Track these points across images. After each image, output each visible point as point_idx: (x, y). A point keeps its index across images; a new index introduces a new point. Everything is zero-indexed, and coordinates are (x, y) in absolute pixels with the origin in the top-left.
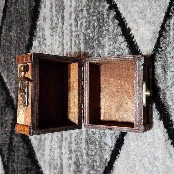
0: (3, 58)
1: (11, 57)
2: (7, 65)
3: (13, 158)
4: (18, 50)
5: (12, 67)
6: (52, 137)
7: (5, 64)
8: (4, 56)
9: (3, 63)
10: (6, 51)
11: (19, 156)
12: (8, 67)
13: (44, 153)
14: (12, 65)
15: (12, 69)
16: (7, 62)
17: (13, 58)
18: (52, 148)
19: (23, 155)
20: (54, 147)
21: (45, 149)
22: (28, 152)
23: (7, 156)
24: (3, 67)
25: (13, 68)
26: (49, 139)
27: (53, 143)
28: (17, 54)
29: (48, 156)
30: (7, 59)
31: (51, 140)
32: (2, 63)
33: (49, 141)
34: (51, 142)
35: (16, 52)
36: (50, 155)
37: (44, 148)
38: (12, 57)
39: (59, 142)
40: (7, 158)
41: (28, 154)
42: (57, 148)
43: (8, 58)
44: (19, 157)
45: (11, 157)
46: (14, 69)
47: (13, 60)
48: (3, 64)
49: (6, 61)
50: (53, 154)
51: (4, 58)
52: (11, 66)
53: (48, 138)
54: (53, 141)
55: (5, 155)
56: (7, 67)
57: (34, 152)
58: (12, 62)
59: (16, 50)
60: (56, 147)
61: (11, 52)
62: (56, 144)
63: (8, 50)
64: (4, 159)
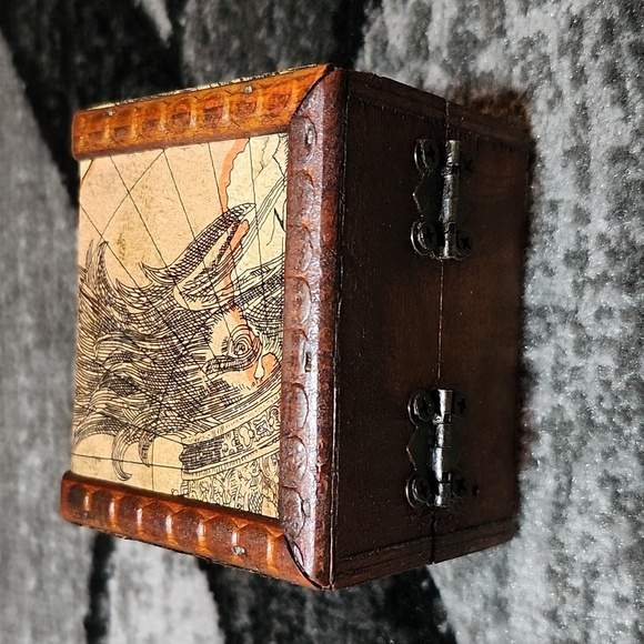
2: (240, 36)
3: (292, 612)
5: (269, 42)
6: (564, 480)
7: (223, 28)
9: (215, 28)
11: (328, 603)
12: (242, 45)
13: (505, 593)
14: (271, 29)
15: (272, 54)
16: (236, 14)
18: (564, 560)
19: (355, 602)
20: (586, 556)
21: (511, 564)
22: (388, 584)
23: (252, 596)
24: (211, 54)
25: (274, 47)
27: (577, 524)
29: (535, 623)
31: (559, 506)
32: (210, 25)
33: (539, 511)
34: (558, 518)
36: (553, 616)
37: (505, 559)
39: (623, 522)
40: (253, 613)
41: (391, 594)
42: (615, 567)
44: (331, 611)
45: (274, 606)
46: (284, 52)
48: (213, 36)
49: (234, 8)
50: (578, 611)
52: (262, 34)
54: (571, 512)
55: (239, 589)
56: (236, 44)
57: (425, 584)
60: (605, 560)
62: (596, 532)
64: (236, 618)
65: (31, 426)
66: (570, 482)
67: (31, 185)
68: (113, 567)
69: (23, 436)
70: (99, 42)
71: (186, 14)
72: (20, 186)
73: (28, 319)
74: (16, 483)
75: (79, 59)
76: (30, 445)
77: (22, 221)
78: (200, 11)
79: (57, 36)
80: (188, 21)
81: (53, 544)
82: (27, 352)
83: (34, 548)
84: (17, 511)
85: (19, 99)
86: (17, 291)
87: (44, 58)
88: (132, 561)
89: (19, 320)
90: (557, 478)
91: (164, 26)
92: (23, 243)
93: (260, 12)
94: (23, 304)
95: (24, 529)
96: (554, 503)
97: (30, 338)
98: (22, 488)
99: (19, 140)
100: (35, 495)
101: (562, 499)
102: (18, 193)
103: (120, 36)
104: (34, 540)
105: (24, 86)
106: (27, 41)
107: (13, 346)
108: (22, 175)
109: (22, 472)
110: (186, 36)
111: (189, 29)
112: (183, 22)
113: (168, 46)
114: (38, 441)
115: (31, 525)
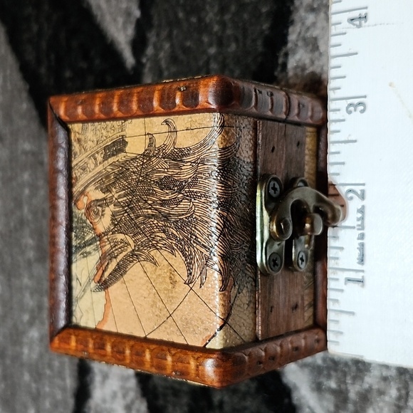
0: (167, 46)
1: (202, 42)
4: (233, 8)
6: (403, 392)
8: (170, 37)
9: (168, 68)
10: (181, 15)
16: (182, 61)
17: (210, 45)
26: (387, 398)
28: (230, 25)
30: (186, 51)
31: (399, 407)
32: (163, 64)
35: (227, 17)
38: (206, 39)
43: (188, 44)
47: (212, 51)
49: (182, 57)
51: (172, 46)
53: (381, 393)
58: (207, 63)
59: (223, 10)
61: (200, 20)
63: (188, 14)
65: (32, 312)
66: (407, 394)
67: (33, 154)
68: (90, 408)
69: (26, 317)
70: (83, 65)
71: (146, 55)
72: (25, 153)
73: (30, 242)
74: (22, 348)
75: (68, 74)
76: (31, 323)
77: (26, 176)
78: (156, 55)
79: (53, 57)
80: (148, 60)
81: (47, 389)
82: (29, 263)
83: (34, 390)
84: (22, 365)
85: (25, 95)
86: (22, 223)
87: (43, 70)
88: (103, 406)
89: (24, 241)
90: (399, 390)
91: (129, 59)
92: (27, 191)
93: (201, 63)
94: (27, 231)
95: (27, 377)
96: (396, 405)
97: (31, 254)
98: (26, 351)
99: (24, 122)
100: (35, 356)
101: (402, 404)
102: (24, 157)
103: (97, 62)
104: (34, 385)
105: (28, 87)
106: (30, 56)
107: (20, 258)
108: (27, 146)
109: (25, 340)
110: (146, 70)
111: (148, 65)
112: (144, 60)
113: (132, 73)
114: (37, 321)
115: (31, 375)
